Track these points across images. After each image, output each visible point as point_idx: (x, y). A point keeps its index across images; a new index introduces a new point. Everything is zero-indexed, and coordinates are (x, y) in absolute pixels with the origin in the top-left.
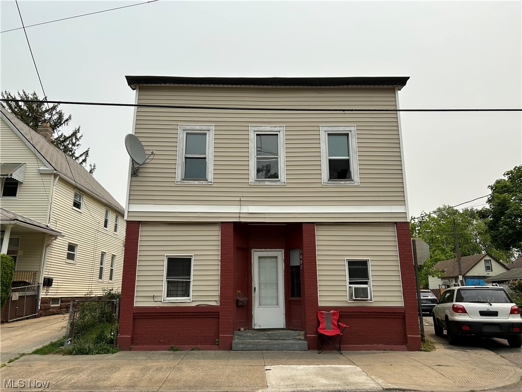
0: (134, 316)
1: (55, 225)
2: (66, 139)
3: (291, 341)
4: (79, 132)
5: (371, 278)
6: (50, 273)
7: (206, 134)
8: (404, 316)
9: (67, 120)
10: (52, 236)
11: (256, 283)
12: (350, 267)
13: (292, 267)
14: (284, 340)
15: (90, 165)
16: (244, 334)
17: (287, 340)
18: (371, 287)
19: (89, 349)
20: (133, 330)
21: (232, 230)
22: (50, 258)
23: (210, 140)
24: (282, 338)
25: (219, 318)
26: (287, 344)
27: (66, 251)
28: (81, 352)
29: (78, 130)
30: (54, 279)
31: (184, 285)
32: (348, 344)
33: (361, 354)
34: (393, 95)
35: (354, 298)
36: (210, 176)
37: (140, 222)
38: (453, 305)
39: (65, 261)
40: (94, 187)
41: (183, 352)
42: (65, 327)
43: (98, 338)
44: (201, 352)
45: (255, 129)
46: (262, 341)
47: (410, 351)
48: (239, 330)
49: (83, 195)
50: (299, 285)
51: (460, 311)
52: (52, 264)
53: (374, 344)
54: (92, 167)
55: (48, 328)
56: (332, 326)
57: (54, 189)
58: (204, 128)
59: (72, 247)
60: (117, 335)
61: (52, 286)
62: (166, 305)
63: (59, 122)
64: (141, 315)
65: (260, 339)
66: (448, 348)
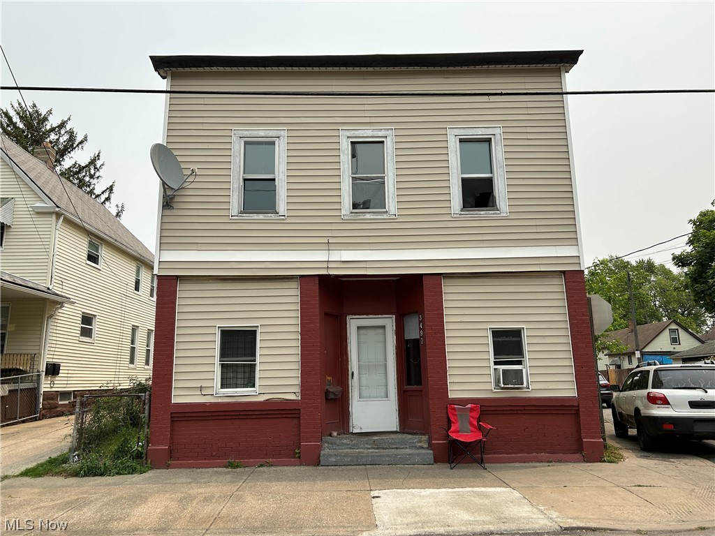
0: (172, 417)
1: (61, 286)
2: (81, 169)
3: (408, 451)
4: (99, 159)
5: (527, 355)
6: (55, 357)
7: (273, 143)
8: (578, 410)
9: (81, 143)
10: (56, 303)
11: (354, 365)
12: (495, 339)
13: (407, 341)
14: (397, 448)
15: (117, 205)
16: (338, 442)
17: (402, 448)
18: (527, 368)
19: (106, 468)
20: (172, 438)
21: (317, 287)
22: (55, 335)
23: (281, 150)
24: (394, 447)
25: (299, 417)
26: (402, 454)
27: (78, 325)
28: (93, 472)
29: (98, 156)
30: (62, 364)
31: (247, 370)
32: (494, 453)
33: (514, 468)
34: (557, 79)
35: (503, 386)
36: (282, 206)
37: (177, 277)
38: (649, 393)
39: (77, 339)
40: (120, 233)
41: (247, 469)
42: (70, 435)
43: (120, 451)
44: (273, 468)
45: (349, 134)
46: (365, 451)
47: (587, 462)
48: (330, 435)
49: (101, 244)
50: (418, 366)
51: (659, 402)
52: (58, 343)
53: (532, 453)
54: (120, 209)
55: (51, 435)
56: (470, 428)
57: (57, 235)
58: (271, 134)
59: (87, 319)
60: (148, 446)
61: (60, 375)
62: (220, 400)
63: (70, 146)
64: (183, 415)
65: (362, 448)
66: (641, 457)
